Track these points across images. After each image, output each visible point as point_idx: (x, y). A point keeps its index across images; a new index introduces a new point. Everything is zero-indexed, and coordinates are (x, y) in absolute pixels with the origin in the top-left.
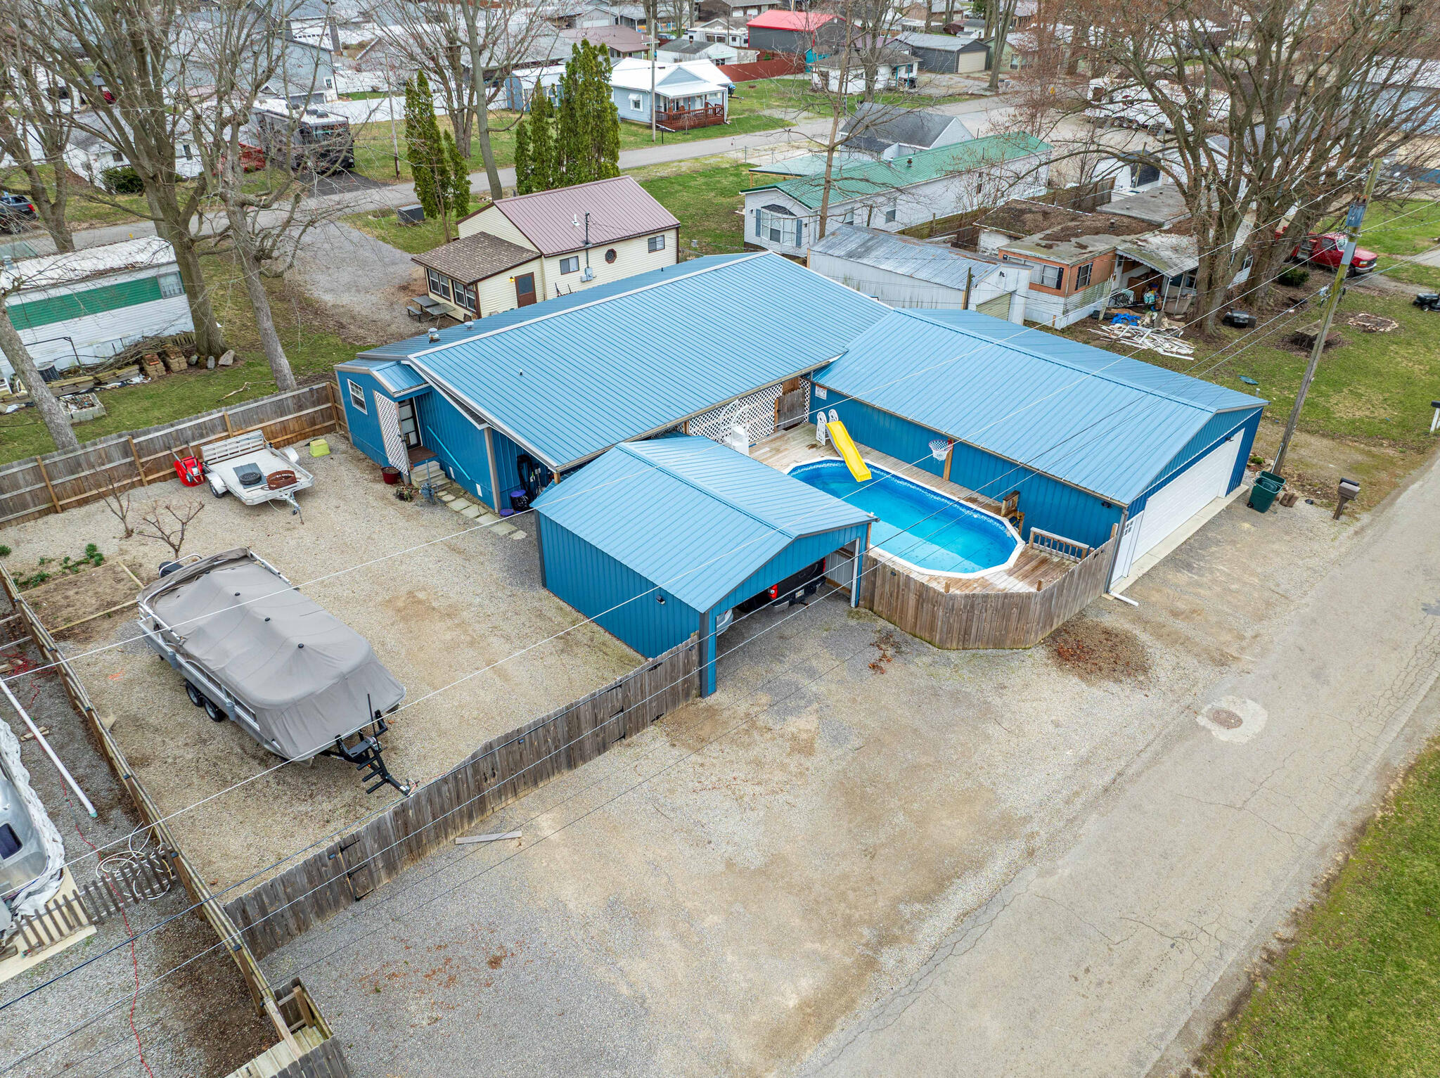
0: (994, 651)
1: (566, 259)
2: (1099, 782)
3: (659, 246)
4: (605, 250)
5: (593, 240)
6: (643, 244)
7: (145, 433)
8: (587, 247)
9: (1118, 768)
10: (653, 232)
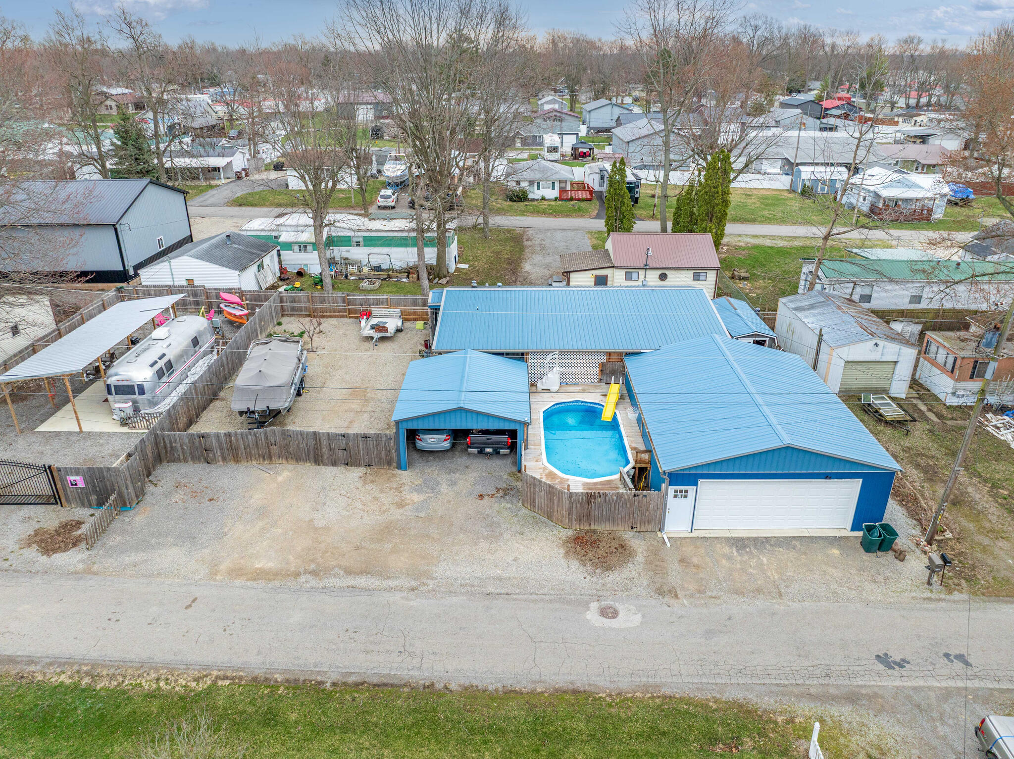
0: (546, 519)
1: (630, 272)
2: (491, 589)
3: (702, 278)
4: (660, 272)
5: (651, 264)
6: (690, 274)
7: (354, 296)
8: (646, 268)
9: (510, 591)
10: (702, 269)
